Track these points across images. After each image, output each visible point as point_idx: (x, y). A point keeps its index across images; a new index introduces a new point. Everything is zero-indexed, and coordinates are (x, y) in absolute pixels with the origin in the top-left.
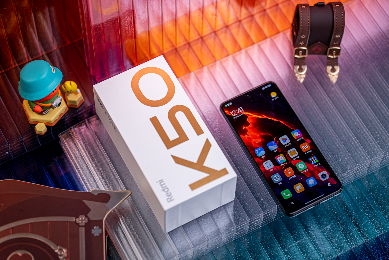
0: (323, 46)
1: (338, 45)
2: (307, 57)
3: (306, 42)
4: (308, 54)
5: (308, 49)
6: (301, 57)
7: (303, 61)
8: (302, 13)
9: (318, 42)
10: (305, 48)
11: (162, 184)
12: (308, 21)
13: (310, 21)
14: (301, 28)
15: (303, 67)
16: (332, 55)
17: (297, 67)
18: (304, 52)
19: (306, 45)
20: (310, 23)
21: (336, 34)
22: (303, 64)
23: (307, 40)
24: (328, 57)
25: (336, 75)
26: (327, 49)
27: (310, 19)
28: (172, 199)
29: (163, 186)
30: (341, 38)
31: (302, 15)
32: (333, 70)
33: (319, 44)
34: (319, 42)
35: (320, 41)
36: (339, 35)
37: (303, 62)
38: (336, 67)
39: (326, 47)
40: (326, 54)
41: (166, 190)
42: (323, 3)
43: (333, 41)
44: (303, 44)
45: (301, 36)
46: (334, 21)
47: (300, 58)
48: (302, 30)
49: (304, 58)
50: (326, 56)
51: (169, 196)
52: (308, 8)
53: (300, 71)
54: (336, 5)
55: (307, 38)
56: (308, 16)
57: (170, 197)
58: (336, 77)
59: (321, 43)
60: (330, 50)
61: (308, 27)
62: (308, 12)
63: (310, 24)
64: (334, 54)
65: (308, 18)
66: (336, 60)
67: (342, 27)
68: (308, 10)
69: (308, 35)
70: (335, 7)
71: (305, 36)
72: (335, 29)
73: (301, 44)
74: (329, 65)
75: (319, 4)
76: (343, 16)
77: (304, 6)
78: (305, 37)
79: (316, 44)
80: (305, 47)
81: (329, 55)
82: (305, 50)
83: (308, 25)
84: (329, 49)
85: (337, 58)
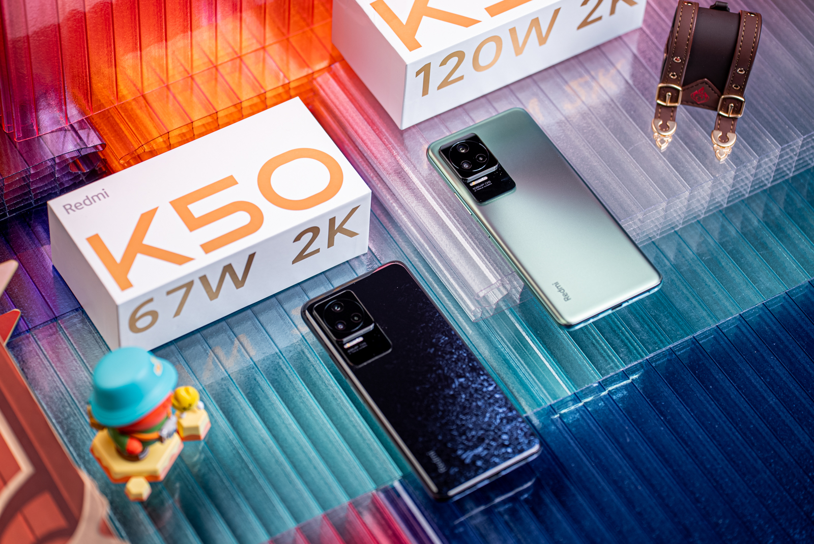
0: (712, 89)
1: (741, 92)
2: (680, 107)
3: (682, 73)
5: (683, 90)
6: (669, 104)
7: (670, 113)
8: (682, 11)
9: (703, 77)
10: (678, 88)
11: (100, 196)
15: (669, 123)
16: (727, 110)
17: (659, 121)
18: (675, 95)
19: (680, 80)
21: (738, 66)
22: (671, 118)
23: (683, 69)
24: (719, 115)
25: (729, 148)
26: (720, 97)
28: (70, 211)
29: (96, 198)
30: (746, 77)
31: (681, 16)
32: (724, 139)
33: (706, 83)
34: (706, 79)
36: (744, 69)
38: (730, 134)
39: (718, 92)
40: (715, 105)
41: (87, 202)
43: (732, 81)
44: (676, 76)
47: (666, 107)
49: (672, 109)
50: (716, 111)
51: (76, 207)
52: (695, 7)
53: (664, 129)
54: (749, 14)
55: (684, 66)
56: (692, 20)
57: (73, 208)
58: (729, 151)
59: (710, 83)
60: (725, 99)
64: (731, 110)
65: (691, 24)
66: (732, 121)
67: (752, 52)
69: (685, 58)
70: (746, 16)
71: (681, 58)
73: (672, 76)
74: (719, 129)
75: (718, 4)
76: (756, 33)
78: (680, 61)
79: (699, 82)
80: (678, 85)
81: (721, 110)
82: (678, 91)
84: (723, 97)
85: (735, 118)
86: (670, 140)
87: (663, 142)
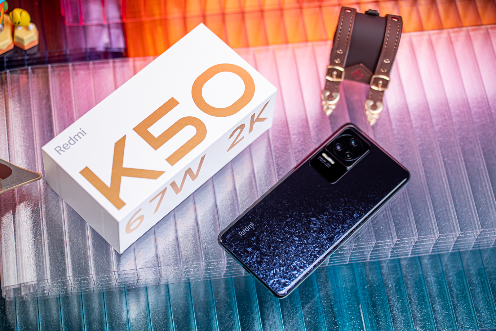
0: (366, 71)
1: (387, 74)
2: (343, 82)
3: (344, 60)
4: (345, 78)
5: (345, 71)
6: (335, 80)
7: (336, 86)
8: (343, 18)
9: (359, 63)
10: (342, 69)
11: (80, 135)
12: (349, 32)
13: (352, 31)
14: (338, 39)
15: (334, 94)
16: (377, 85)
17: (326, 92)
18: (339, 75)
19: (343, 65)
20: (351, 34)
21: (384, 58)
22: (336, 90)
23: (344, 58)
24: (371, 88)
25: (377, 114)
26: (371, 76)
27: (352, 29)
28: (60, 152)
29: (77, 137)
30: (391, 64)
31: (342, 22)
32: (374, 107)
33: (362, 67)
34: (361, 65)
35: (364, 64)
36: (389, 60)
37: (337, 89)
38: (378, 104)
39: (371, 73)
40: (368, 83)
41: (72, 142)
42: (374, 12)
43: (381, 67)
44: (339, 62)
45: (337, 50)
46: (385, 38)
47: (333, 82)
48: (338, 41)
49: (338, 83)
50: (367, 86)
52: (353, 14)
53: (330, 99)
54: (393, 19)
55: (345, 55)
56: (350, 25)
57: (62, 149)
58: (376, 117)
59: (364, 67)
60: (375, 79)
61: (348, 39)
62: (351, 19)
63: (350, 36)
64: (380, 85)
65: (350, 28)
66: (381, 94)
67: (395, 49)
68: (352, 16)
69: (346, 50)
70: (391, 21)
71: (343, 51)
72: (384, 50)
73: (337, 62)
74: (371, 99)
75: (369, 12)
76: (397, 35)
77: (350, 10)
78: (342, 53)
79: (357, 66)
80: (342, 67)
81: (373, 84)
82: (341, 72)
83: (348, 37)
84: (374, 77)
85: (383, 92)
86: (334, 107)
87: (328, 108)
